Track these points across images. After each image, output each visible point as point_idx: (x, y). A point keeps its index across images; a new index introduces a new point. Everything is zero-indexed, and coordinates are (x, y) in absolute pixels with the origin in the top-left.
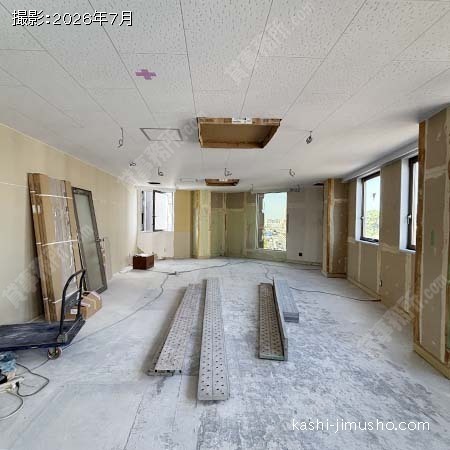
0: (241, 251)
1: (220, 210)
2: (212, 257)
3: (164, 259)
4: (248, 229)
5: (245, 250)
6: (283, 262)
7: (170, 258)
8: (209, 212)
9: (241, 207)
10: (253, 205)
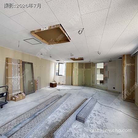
0: (90, 84)
1: (83, 69)
2: (78, 86)
3: (62, 84)
4: (93, 76)
5: (91, 84)
6: (106, 90)
7: (64, 84)
8: (78, 70)
9: (90, 68)
10: (94, 67)
